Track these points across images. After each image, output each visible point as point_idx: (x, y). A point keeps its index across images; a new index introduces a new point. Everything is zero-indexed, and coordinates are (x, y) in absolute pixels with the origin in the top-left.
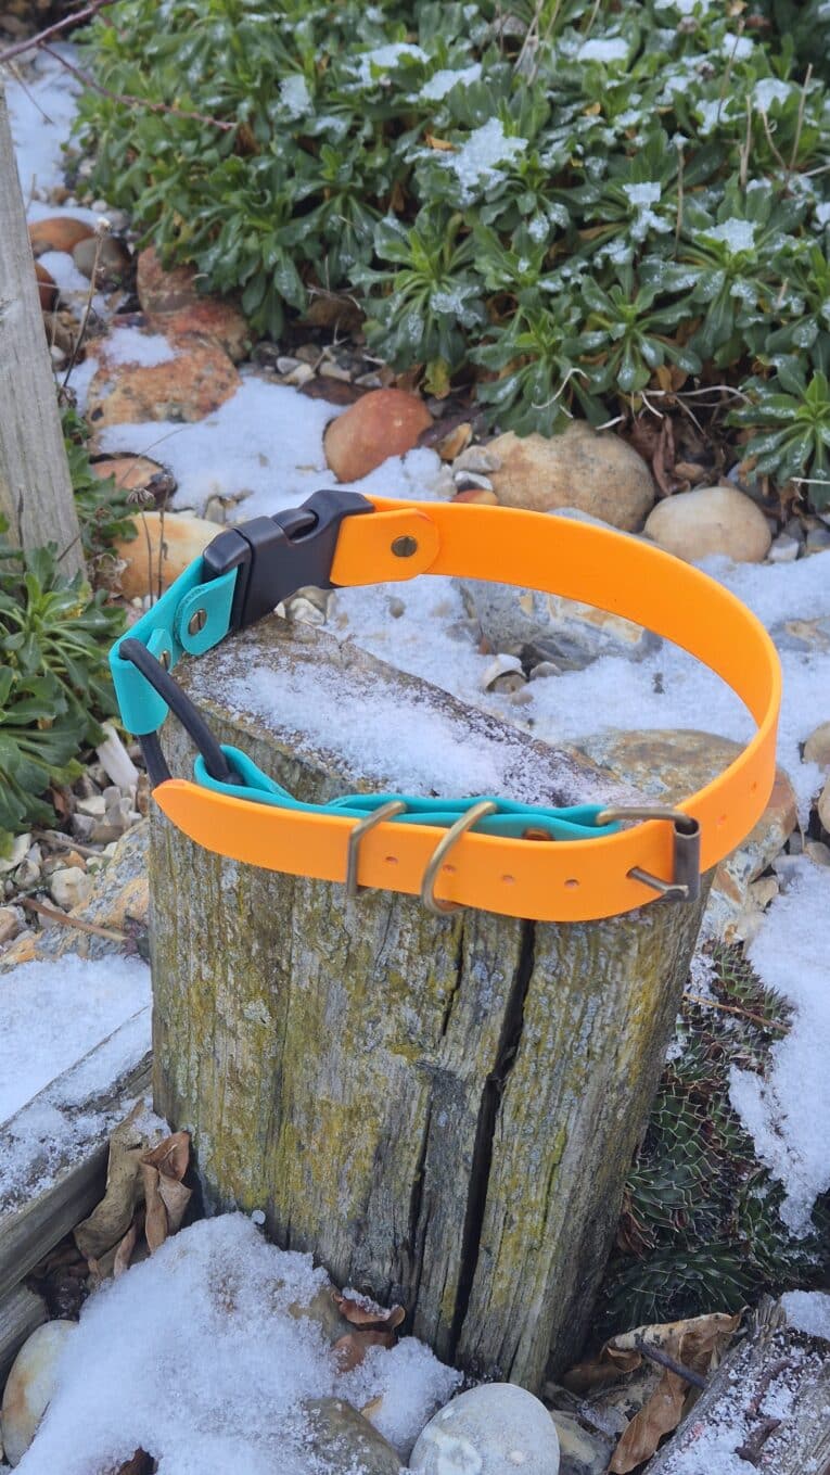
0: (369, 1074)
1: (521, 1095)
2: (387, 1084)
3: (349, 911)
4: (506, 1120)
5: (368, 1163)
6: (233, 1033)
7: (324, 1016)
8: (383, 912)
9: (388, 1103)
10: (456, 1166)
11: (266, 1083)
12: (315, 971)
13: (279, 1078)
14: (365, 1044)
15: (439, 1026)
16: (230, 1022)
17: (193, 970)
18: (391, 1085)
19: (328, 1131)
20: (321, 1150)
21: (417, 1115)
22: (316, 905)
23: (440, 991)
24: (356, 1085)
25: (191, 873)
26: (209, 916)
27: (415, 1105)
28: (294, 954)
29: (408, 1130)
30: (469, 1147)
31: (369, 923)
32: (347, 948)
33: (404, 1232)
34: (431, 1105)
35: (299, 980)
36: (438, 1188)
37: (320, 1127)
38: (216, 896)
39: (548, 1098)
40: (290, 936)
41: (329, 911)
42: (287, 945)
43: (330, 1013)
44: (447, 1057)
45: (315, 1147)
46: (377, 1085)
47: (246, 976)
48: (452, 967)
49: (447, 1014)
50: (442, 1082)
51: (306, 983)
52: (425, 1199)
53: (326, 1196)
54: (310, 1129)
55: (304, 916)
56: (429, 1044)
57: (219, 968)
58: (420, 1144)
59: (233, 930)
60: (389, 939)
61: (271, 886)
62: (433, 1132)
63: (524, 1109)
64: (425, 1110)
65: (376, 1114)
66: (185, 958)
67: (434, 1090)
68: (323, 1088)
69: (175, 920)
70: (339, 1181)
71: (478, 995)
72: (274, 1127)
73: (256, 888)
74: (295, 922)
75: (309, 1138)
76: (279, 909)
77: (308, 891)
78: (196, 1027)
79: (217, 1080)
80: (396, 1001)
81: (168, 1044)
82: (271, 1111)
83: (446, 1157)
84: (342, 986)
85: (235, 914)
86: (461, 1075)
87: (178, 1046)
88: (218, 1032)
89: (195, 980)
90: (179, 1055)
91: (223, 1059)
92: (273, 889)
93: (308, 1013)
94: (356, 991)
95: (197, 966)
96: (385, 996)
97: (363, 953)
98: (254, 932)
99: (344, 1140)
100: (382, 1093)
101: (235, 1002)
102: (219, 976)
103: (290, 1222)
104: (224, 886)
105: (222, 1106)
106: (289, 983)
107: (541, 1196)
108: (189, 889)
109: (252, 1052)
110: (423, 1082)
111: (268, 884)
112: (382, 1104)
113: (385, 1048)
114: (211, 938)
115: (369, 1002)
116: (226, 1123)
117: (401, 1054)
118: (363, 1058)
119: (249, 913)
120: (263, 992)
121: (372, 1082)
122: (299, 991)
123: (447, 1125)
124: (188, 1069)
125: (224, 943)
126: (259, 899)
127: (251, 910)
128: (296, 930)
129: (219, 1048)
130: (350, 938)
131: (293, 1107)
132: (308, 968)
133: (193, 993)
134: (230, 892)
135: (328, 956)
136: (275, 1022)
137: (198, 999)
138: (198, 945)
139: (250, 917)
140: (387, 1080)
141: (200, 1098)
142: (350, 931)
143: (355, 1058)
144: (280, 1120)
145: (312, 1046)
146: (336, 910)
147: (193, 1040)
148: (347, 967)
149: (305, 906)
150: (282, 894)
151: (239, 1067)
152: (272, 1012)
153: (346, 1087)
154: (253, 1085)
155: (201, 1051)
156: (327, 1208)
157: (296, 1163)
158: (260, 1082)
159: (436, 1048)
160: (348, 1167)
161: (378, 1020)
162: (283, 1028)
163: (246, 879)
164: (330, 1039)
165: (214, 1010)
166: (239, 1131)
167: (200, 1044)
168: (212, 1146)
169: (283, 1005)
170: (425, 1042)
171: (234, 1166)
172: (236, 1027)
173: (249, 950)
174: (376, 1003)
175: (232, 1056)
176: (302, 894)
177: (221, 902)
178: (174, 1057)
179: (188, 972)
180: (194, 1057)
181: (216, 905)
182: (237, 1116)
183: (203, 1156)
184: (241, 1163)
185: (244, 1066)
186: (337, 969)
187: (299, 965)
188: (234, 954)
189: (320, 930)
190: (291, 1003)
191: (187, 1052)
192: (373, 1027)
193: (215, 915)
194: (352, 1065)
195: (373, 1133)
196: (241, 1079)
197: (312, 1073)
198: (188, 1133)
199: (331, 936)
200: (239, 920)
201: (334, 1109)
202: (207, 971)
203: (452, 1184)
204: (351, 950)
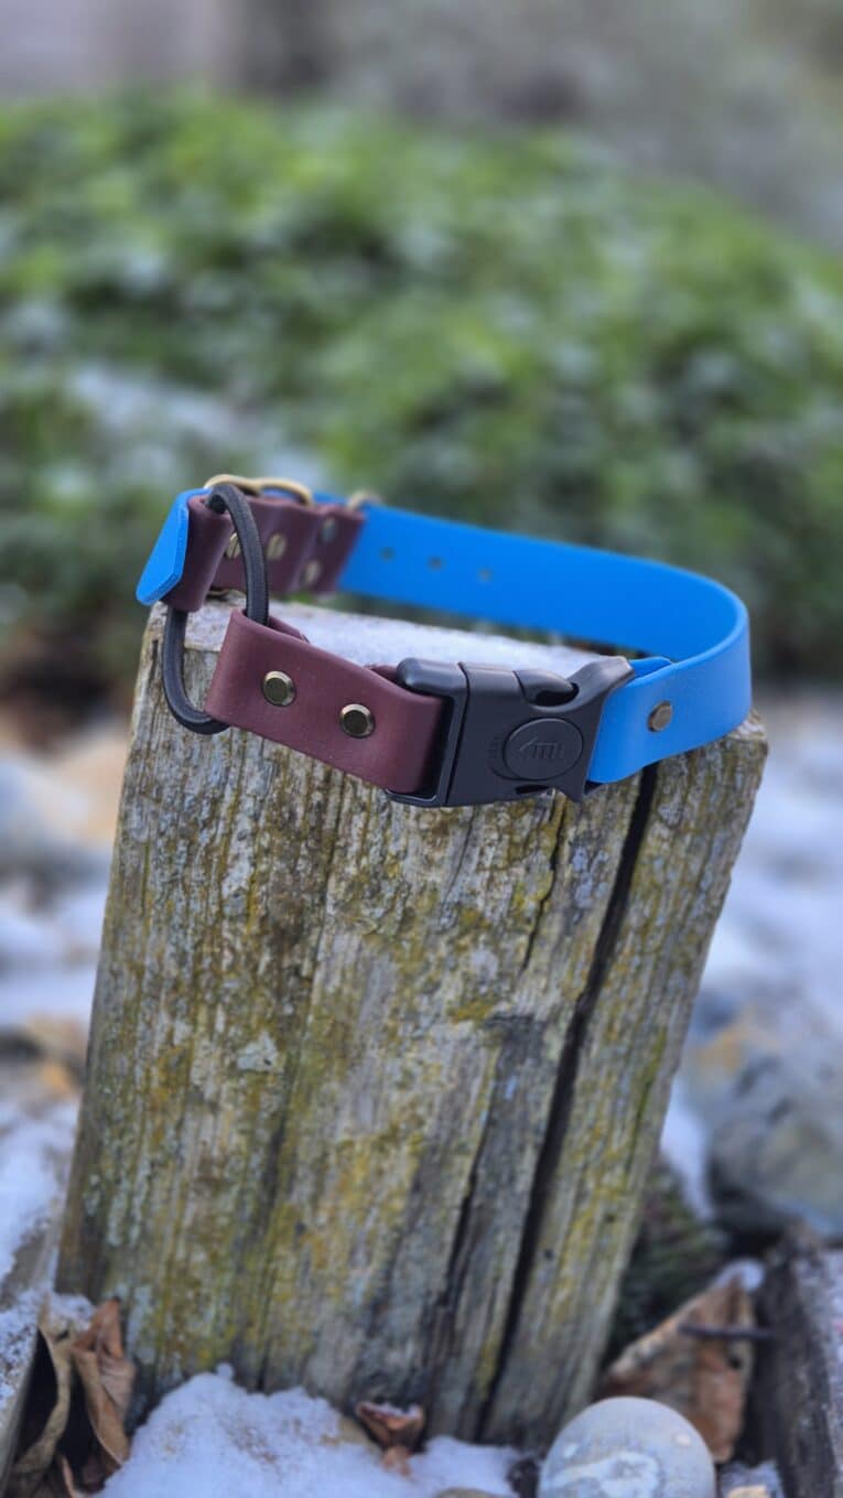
0: (417, 1070)
1: (617, 1005)
2: (439, 1074)
3: (411, 851)
4: (595, 1049)
5: (399, 1204)
6: (214, 1107)
7: (356, 1018)
8: (459, 833)
9: (438, 1101)
10: (522, 1149)
11: (257, 1160)
12: (352, 956)
13: (277, 1142)
14: (417, 1027)
15: (523, 953)
16: (209, 1092)
17: (160, 1038)
18: (445, 1071)
19: (344, 1188)
20: (332, 1219)
21: (480, 1095)
22: (364, 862)
23: (530, 905)
24: (395, 1096)
25: (178, 893)
26: (197, 945)
28: (323, 945)
29: (465, 1126)
30: (542, 1113)
31: (437, 856)
32: (404, 904)
33: (439, 1283)
34: (499, 1075)
35: (327, 980)
36: (492, 1195)
37: (331, 1184)
38: (214, 909)
39: (648, 997)
40: (321, 923)
41: (382, 863)
42: (313, 938)
43: (367, 1009)
44: (524, 998)
45: (323, 1218)
46: (427, 1081)
47: (245, 1009)
48: (547, 867)
49: (533, 936)
50: (515, 1036)
51: (336, 981)
52: (473, 1221)
53: (331, 1288)
54: (315, 1201)
55: (343, 884)
56: (506, 987)
58: (479, 1137)
59: (233, 950)
60: (465, 867)
61: (300, 861)
62: (496, 1115)
63: (617, 1026)
64: (492, 1084)
65: (420, 1123)
66: (149, 1025)
67: (502, 1054)
68: (345, 1122)
69: (140, 974)
70: (353, 1252)
71: (572, 895)
72: (261, 1219)
73: (278, 873)
74: (330, 900)
75: (315, 1208)
76: (310, 890)
77: (355, 847)
78: (153, 1121)
79: (176, 1194)
80: (465, 949)
81: (100, 1172)
82: (258, 1200)
83: (509, 1141)
84: (391, 960)
85: (239, 925)
86: (542, 1014)
87: (118, 1168)
88: (189, 1115)
89: (161, 1052)
90: (118, 1181)
91: (190, 1155)
92: (302, 865)
93: (334, 1025)
94: (411, 960)
95: (166, 1029)
96: (451, 948)
97: (425, 902)
98: (265, 939)
99: (367, 1187)
100: (432, 1089)
101: (223, 1056)
102: (201, 1029)
103: (265, 1361)
104: (226, 891)
105: (177, 1232)
106: (310, 990)
107: (626, 1138)
108: (170, 918)
109: (240, 1121)
110: (490, 1046)
111: (296, 861)
112: (431, 1106)
113: (445, 1022)
114: (196, 976)
115: (428, 965)
116: (181, 1254)
117: (466, 1018)
118: (409, 1050)
119: (263, 913)
120: (269, 1021)
121: (419, 1080)
122: (324, 995)
123: (515, 1093)
124: (131, 1195)
125: (218, 976)
126: (279, 888)
127: (266, 908)
128: (330, 910)
129: (187, 1139)
130: (409, 887)
131: (293, 1176)
132: (341, 957)
133: (156, 1072)
134: (236, 895)
135: (375, 926)
136: (284, 1058)
137: (163, 1079)
138: (173, 997)
139: (263, 920)
140: (440, 1068)
141: (144, 1235)
142: (410, 877)
143: (399, 1055)
144: (271, 1205)
145: (335, 1068)
146: (393, 857)
147: (146, 1146)
148: (400, 930)
149: (347, 870)
150: (316, 866)
151: (216, 1153)
152: (281, 1044)
153: (381, 1108)
154: (237, 1169)
155: (159, 1156)
156: (329, 1307)
157: (287, 1261)
158: (248, 1159)
159: (513, 990)
160: (370, 1224)
161: (437, 986)
162: (294, 1061)
163: (263, 867)
164: (363, 1046)
165: (187, 1083)
166: (200, 1257)
167: (157, 1146)
168: (152, 1302)
169: (298, 1026)
170: (499, 988)
171: (186, 1314)
172: (218, 1094)
173: (256, 968)
174: (436, 962)
175: (204, 1143)
176: (345, 855)
177: (221, 915)
178: (109, 1189)
179: (151, 1044)
180: (144, 1172)
181: (210, 922)
182: (202, 1234)
183: (135, 1325)
184: (201, 1302)
185: (223, 1149)
186: (385, 940)
187: (328, 960)
188: (231, 984)
189: (368, 894)
190: (311, 1019)
191: (133, 1170)
192: (430, 999)
193: (208, 939)
194: (393, 1067)
195: (414, 1154)
196: (216, 1172)
197: (329, 1110)
198: (117, 1299)
199: (383, 896)
200: (245, 930)
201: (358, 1147)
202: (182, 1029)
203: (512, 1179)
204: (409, 904)
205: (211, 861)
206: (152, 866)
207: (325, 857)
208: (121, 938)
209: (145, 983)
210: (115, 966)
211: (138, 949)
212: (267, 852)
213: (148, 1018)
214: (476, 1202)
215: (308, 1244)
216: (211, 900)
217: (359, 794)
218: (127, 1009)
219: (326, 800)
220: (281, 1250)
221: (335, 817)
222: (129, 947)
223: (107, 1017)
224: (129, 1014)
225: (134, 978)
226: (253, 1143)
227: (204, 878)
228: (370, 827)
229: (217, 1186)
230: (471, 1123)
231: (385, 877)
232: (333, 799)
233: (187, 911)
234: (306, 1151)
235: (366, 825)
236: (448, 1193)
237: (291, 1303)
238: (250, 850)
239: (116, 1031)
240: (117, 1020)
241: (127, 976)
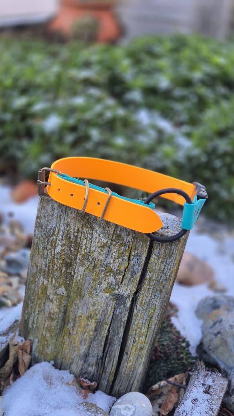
0: (96, 302)
1: (143, 297)
2: (101, 304)
3: (96, 250)
4: (138, 307)
5: (92, 333)
6: (52, 301)
7: (83, 287)
8: (107, 248)
9: (101, 311)
10: (120, 327)
11: (61, 315)
12: (83, 272)
13: (65, 312)
14: (96, 292)
15: (121, 280)
16: (51, 297)
17: (41, 283)
18: (103, 304)
19: (80, 326)
20: (77, 333)
21: (110, 312)
22: (86, 251)
23: (123, 269)
24: (91, 307)
25: (45, 250)
26: (49, 263)
27: (110, 308)
28: (76, 269)
29: (107, 318)
30: (125, 319)
31: (102, 253)
32: (94, 262)
33: (101, 354)
34: (115, 308)
35: (77, 277)
36: (113, 336)
37: (77, 325)
38: (53, 255)
39: (151, 296)
40: (76, 263)
41: (90, 252)
42: (74, 266)
43: (86, 285)
44: (121, 290)
45: (75, 332)
47: (59, 280)
48: (127, 260)
49: (123, 276)
50: (119, 299)
51: (79, 278)
52: (109, 341)
53: (76, 349)
54: (73, 327)
55: (81, 255)
56: (117, 287)
57: (50, 280)
58: (110, 322)
59: (57, 266)
60: (108, 257)
61: (72, 248)
62: (114, 317)
63: (144, 302)
64: (113, 309)
65: (97, 315)
66: (39, 279)
67: (116, 303)
68: (80, 311)
69: (37, 268)
70: (81, 342)
71: (133, 268)
72: (62, 329)
73: (67, 250)
74: (78, 258)
75: (73, 330)
76: (73, 255)
77: (84, 247)
78: (39, 302)
79: (43, 319)
80: (108, 276)
81: (28, 311)
82: (61, 325)
83: (117, 324)
84: (91, 275)
85: (58, 260)
86: (125, 295)
87: (31, 310)
88: (46, 302)
89: (41, 286)
90: (31, 313)
91: (47, 311)
92: (72, 249)
93: (78, 287)
94: (95, 276)
95: (42, 281)
96: (104, 275)
97: (99, 263)
98: (64, 265)
99: (85, 328)
100: (100, 308)
101: (54, 290)
102: (50, 282)
103: (62, 362)
104: (56, 252)
105: (44, 327)
106: (73, 279)
107: (146, 330)
108: (44, 256)
109: (57, 305)
110: (113, 300)
111: (71, 248)
112: (99, 311)
113: (102, 292)
114: (49, 270)
115: (99, 278)
116: (44, 333)
117: (108, 293)
118: (95, 297)
119: (63, 259)
120: (64, 284)
121: (97, 305)
122: (76, 280)
123: (119, 313)
124: (34, 317)
125: (53, 271)
126: (67, 253)
127: (64, 257)
128: (78, 261)
129: (46, 307)
130: (96, 259)
131: (68, 321)
132: (80, 272)
133: (40, 290)
134: (58, 253)
135: (88, 267)
136: (67, 293)
137: (41, 292)
138: (44, 274)
139: (63, 260)
140: (102, 303)
141: (36, 327)
142: (96, 257)
143: (92, 298)
144: (64, 327)
145: (78, 298)
146: (92, 251)
147: (37, 307)
148: (93, 269)
149: (82, 252)
150: (75, 250)
151: (52, 312)
152: (66, 290)
153: (88, 309)
154: (56, 316)
155: (40, 309)
156: (76, 353)
157: (67, 341)
158: (59, 315)
159: (119, 288)
160: (85, 336)
161: (101, 283)
162: (69, 294)
163: (64, 248)
164: (85, 294)
165: (46, 294)
166: (48, 335)
167: (40, 307)
168: (38, 343)
169: (70, 286)
170: (115, 287)
171: (45, 347)
172: (53, 298)
173: (62, 271)
174: (101, 278)
175: (50, 309)
176: (82, 248)
177: (54, 257)
178: (29, 314)
179: (39, 283)
180: (37, 312)
181: (52, 259)
182: (49, 329)
183: (34, 347)
184: (48, 346)
185: (54, 311)
186: (90, 270)
187: (77, 272)
188: (56, 273)
189: (86, 259)
190: (73, 285)
191: (35, 311)
192: (99, 286)
193: (51, 262)
194: (91, 300)
195: (95, 322)
196: (52, 316)
197: (77, 307)
198: (30, 340)
199: (90, 260)
200: (59, 262)
201: (83, 318)
202: (46, 282)
203: (118, 333)
204: (95, 263)
205: (53, 244)
206: (40, 243)
207: (77, 248)
208: (33, 258)
209: (38, 269)
210: (32, 264)
211: (37, 262)
212: (65, 244)
213: (39, 277)
214: (110, 337)
215: (71, 338)
216: (52, 254)
217: (85, 235)
218: (34, 275)
219: (78, 235)
220: (66, 338)
221: (80, 239)
222: (35, 261)
223: (30, 276)
224: (34, 276)
225: (36, 268)
226: (60, 312)
227: (51, 248)
228: (87, 243)
229: (52, 319)
230: (108, 318)
231: (90, 256)
232: (79, 235)
233: (47, 255)
234: (72, 316)
235: (86, 243)
236: (103, 333)
237: (68, 350)
238: (61, 243)
239: (32, 279)
240: (32, 277)
241: (34, 267)
